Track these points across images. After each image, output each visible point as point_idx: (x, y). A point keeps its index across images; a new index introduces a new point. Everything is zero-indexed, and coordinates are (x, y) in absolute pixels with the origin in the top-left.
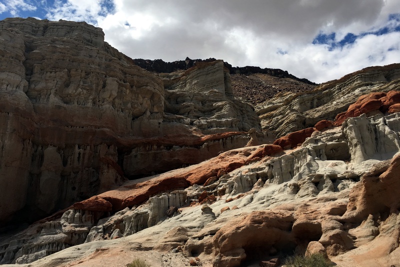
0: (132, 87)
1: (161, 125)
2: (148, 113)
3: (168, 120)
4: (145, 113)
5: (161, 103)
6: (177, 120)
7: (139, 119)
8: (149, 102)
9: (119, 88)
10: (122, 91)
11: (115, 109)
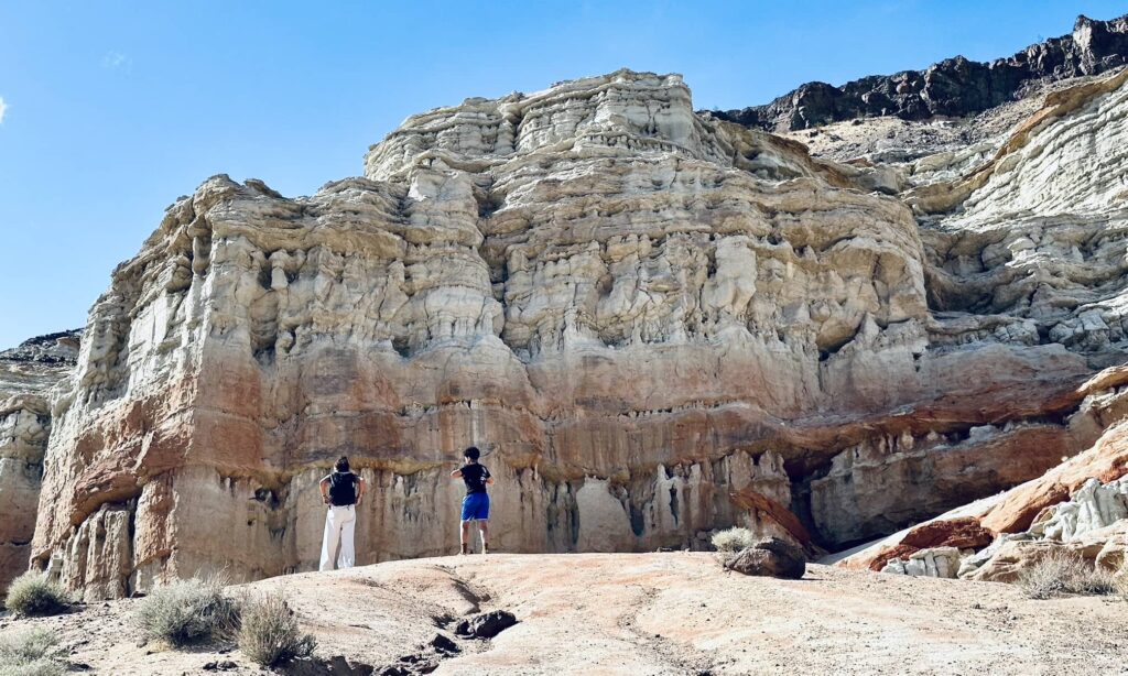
0: (801, 250)
1: (923, 361)
2: (871, 329)
3: (948, 339)
4: (859, 329)
5: (913, 285)
6: (984, 333)
7: (841, 353)
8: (868, 289)
9: (759, 265)
10: (770, 271)
11: (756, 335)
